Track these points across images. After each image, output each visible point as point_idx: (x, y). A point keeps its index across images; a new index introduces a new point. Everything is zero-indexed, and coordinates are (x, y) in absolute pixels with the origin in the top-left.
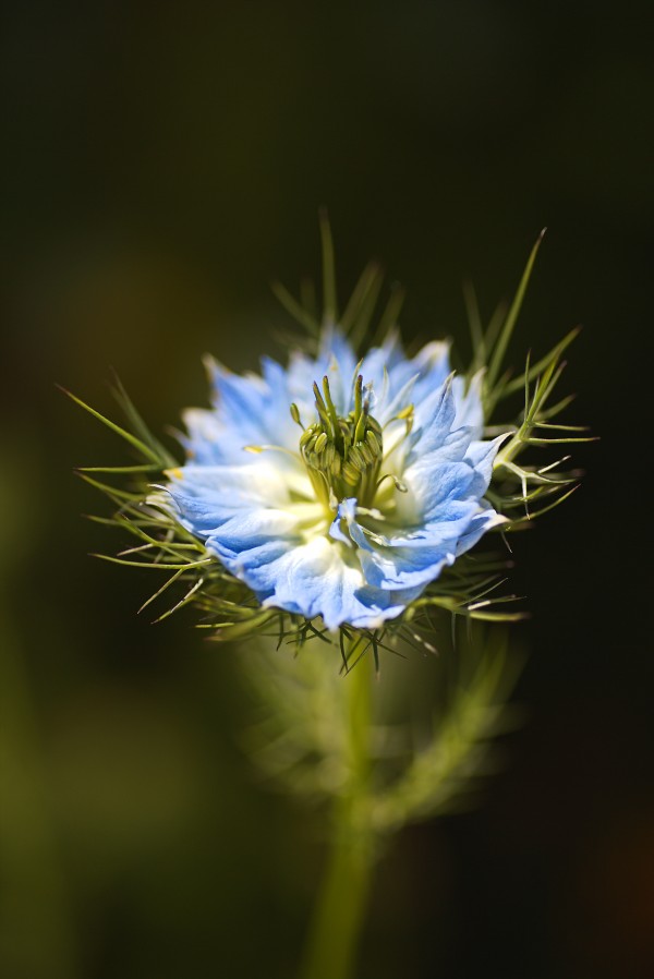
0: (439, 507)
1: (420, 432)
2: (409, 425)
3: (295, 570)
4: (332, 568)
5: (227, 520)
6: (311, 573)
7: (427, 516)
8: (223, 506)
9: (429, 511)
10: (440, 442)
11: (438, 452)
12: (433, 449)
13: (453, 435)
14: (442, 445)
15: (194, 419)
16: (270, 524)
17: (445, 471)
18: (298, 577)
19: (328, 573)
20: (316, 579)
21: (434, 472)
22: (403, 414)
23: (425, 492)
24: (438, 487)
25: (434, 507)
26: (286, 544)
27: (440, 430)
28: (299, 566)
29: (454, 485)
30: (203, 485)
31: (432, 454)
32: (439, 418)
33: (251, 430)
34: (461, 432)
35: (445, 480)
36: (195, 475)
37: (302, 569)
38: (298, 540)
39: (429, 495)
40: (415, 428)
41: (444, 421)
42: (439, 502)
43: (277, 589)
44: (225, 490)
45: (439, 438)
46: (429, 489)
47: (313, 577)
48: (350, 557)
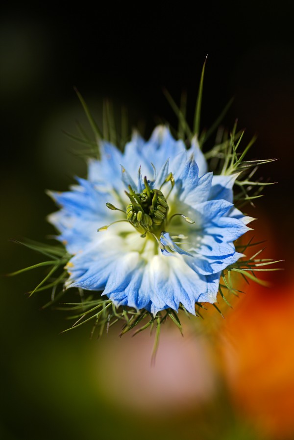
3: (156, 286)
5: (108, 278)
6: (163, 283)
11: (196, 189)
12: (193, 189)
13: (202, 179)
14: (197, 185)
15: (54, 219)
17: (212, 204)
21: (205, 206)
22: (168, 179)
24: (210, 212)
27: (194, 180)
28: (156, 283)
30: (85, 262)
33: (86, 214)
34: (206, 175)
35: (213, 209)
41: (193, 174)
43: (152, 300)
45: (194, 183)
47: (165, 284)
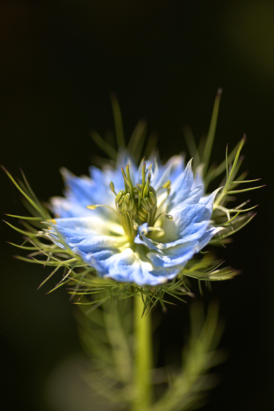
0: (187, 228)
1: (175, 194)
2: (169, 191)
3: (118, 262)
4: (136, 262)
5: (83, 239)
6: (126, 263)
7: (181, 234)
8: (78, 235)
9: (182, 231)
10: (186, 196)
11: (185, 202)
12: (182, 200)
13: (192, 192)
14: (187, 198)
15: (58, 203)
16: (103, 242)
17: (189, 209)
18: (120, 264)
19: (134, 264)
20: (129, 266)
21: (183, 211)
22: (165, 185)
23: (180, 221)
24: (186, 218)
25: (184, 229)
26: (111, 252)
27: (186, 190)
28: (119, 260)
29: (194, 215)
30: (66, 227)
31: (182, 204)
32: (185, 184)
34: (197, 189)
35: (189, 214)
36: (62, 222)
37: (121, 261)
38: (117, 251)
39: (182, 222)
40: (172, 193)
41: (187, 185)
42: (187, 226)
43: (110, 271)
44: (78, 229)
45: (185, 194)
46: (181, 220)
47: (127, 265)
48: (144, 257)
